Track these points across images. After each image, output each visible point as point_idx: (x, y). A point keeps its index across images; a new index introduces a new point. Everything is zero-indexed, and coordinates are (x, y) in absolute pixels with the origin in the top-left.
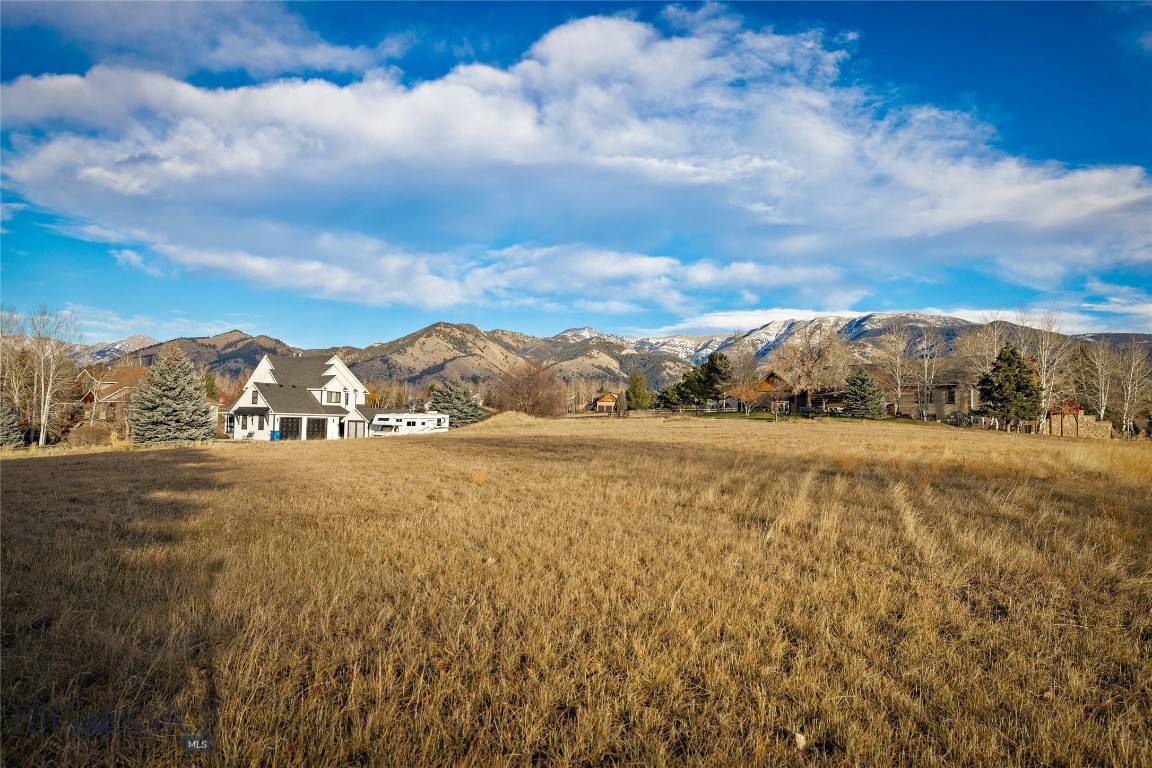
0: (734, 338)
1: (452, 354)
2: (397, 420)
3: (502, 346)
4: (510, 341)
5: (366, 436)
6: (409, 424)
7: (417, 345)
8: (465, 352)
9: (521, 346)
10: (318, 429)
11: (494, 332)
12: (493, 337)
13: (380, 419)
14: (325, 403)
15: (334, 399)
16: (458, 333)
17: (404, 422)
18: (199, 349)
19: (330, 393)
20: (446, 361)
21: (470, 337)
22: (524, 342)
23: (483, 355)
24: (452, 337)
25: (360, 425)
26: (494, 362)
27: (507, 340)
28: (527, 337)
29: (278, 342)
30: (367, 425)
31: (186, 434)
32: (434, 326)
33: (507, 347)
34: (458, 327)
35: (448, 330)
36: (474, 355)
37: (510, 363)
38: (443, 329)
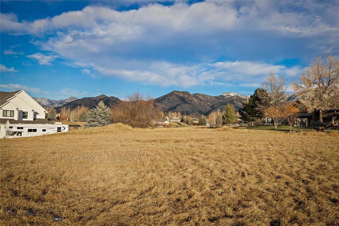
0: (293, 96)
1: (179, 102)
3: (199, 100)
4: (202, 98)
7: (166, 99)
8: (184, 102)
9: (206, 99)
11: (196, 94)
12: (195, 96)
15: (11, 117)
16: (182, 95)
18: (91, 101)
19: (6, 111)
20: (177, 105)
21: (186, 96)
22: (207, 98)
23: (191, 103)
24: (179, 96)
26: (195, 105)
28: (208, 96)
29: (117, 99)
32: (173, 92)
33: (201, 100)
34: (182, 92)
35: (178, 94)
36: (187, 103)
37: (201, 106)
38: (176, 93)
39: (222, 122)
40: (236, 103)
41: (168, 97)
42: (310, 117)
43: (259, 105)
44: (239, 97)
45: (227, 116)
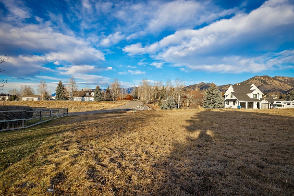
1: (261, 84)
2: (284, 103)
3: (279, 81)
4: (282, 79)
5: (269, 108)
6: (288, 104)
8: (265, 84)
9: (286, 80)
10: (251, 105)
12: (275, 78)
13: (276, 103)
14: (252, 98)
15: (255, 97)
16: (263, 79)
17: (286, 104)
19: (254, 95)
21: (267, 79)
22: (287, 79)
23: (272, 84)
24: (261, 80)
25: (267, 105)
26: (276, 86)
27: (280, 79)
30: (269, 104)
31: (219, 106)
32: (255, 77)
33: (281, 81)
34: (263, 77)
35: (259, 78)
36: (269, 84)
37: (282, 86)
38: (258, 78)
41: (251, 81)
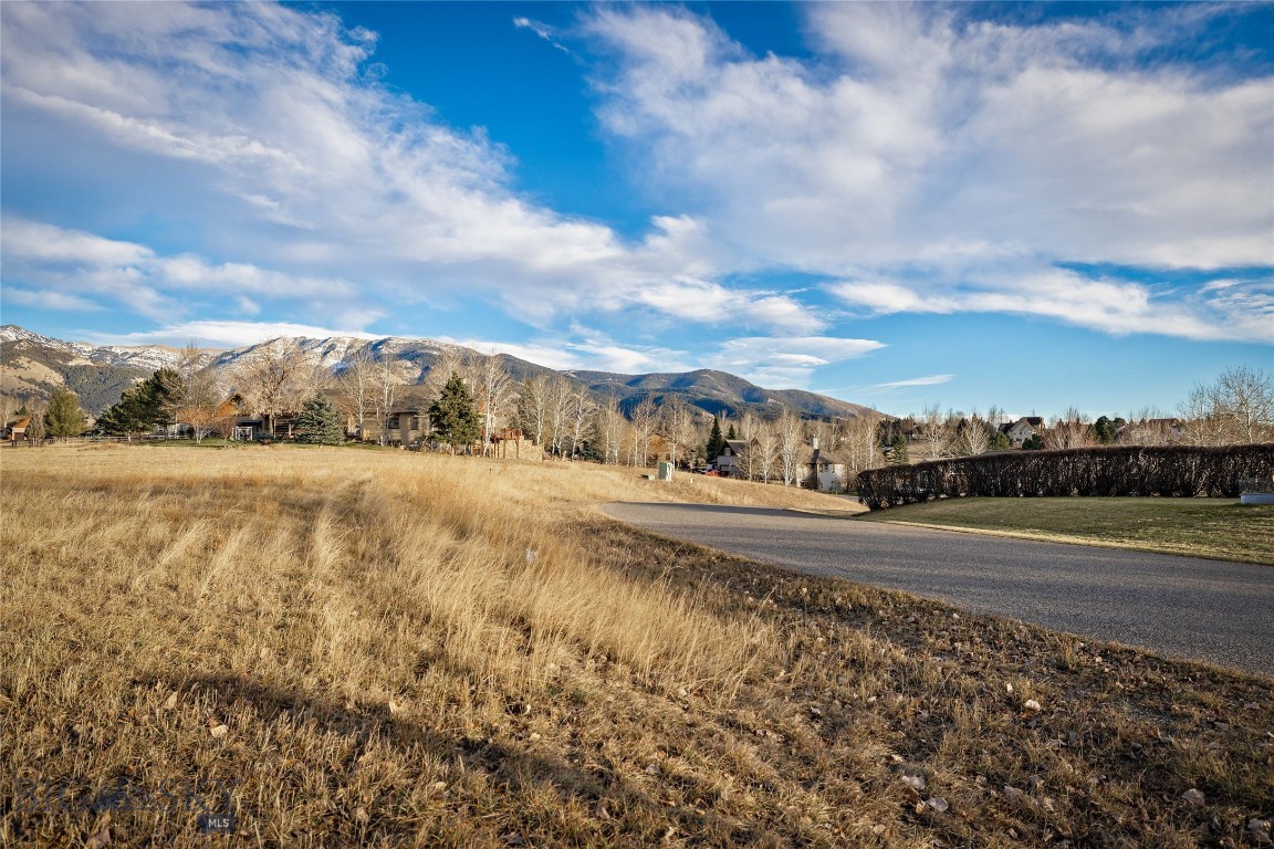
39: (43, 431)
40: (26, 365)
42: (257, 425)
43: (166, 402)
44: (40, 344)
45: (59, 418)
